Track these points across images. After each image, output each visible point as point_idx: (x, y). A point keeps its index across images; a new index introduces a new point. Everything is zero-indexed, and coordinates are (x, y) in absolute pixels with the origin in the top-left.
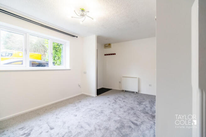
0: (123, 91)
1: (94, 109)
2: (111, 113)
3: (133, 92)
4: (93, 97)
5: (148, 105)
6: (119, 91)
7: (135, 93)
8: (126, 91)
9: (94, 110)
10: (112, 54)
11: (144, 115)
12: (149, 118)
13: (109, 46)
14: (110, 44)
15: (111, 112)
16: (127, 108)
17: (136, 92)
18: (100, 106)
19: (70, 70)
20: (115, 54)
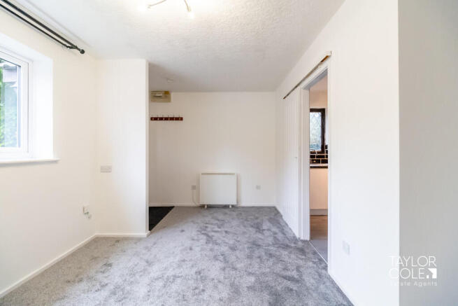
0: (203, 206)
1: (173, 273)
2: (226, 271)
3: (226, 207)
4: (139, 239)
5: (274, 229)
6: (194, 208)
7: (230, 207)
8: (210, 207)
9: (175, 277)
10: (172, 119)
11: (286, 253)
12: (300, 256)
13: (166, 97)
14: (167, 93)
15: (224, 269)
16: (246, 246)
17: (233, 206)
18: (184, 261)
19: (55, 162)
20: (182, 119)
